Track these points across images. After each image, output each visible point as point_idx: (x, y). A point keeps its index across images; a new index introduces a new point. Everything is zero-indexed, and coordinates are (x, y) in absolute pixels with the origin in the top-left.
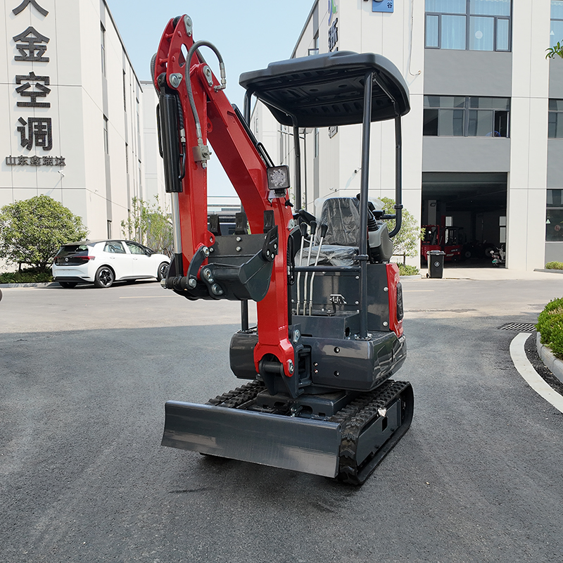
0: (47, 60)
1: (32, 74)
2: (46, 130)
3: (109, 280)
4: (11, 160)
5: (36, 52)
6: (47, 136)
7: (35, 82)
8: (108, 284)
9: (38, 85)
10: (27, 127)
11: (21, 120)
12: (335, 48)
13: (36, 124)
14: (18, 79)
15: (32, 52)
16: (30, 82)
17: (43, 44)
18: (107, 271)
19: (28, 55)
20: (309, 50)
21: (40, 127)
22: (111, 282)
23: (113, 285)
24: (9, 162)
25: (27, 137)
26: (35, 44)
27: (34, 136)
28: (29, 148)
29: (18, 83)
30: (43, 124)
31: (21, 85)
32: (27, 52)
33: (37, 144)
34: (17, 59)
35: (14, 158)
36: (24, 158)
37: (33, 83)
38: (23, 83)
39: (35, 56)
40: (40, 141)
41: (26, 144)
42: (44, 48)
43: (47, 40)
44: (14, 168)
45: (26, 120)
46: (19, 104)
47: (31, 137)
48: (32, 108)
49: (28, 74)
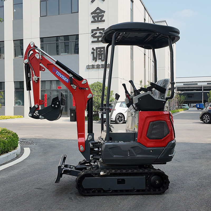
0: (104, 21)
1: (98, 28)
2: (103, 52)
4: (88, 66)
5: (100, 18)
6: (103, 55)
7: (99, 32)
8: (121, 122)
9: (100, 33)
10: (95, 51)
11: (93, 49)
13: (99, 50)
14: (92, 31)
15: (98, 18)
16: (97, 32)
17: (103, 14)
18: (121, 116)
19: (97, 20)
22: (123, 121)
23: (123, 123)
24: (88, 68)
25: (95, 56)
26: (99, 14)
27: (98, 55)
28: (96, 61)
29: (92, 32)
30: (102, 50)
31: (93, 33)
32: (96, 18)
33: (99, 59)
34: (92, 22)
35: (90, 66)
36: (94, 65)
37: (98, 32)
38: (94, 32)
39: (99, 20)
40: (100, 57)
41: (95, 59)
42: (103, 16)
43: (104, 12)
44: (90, 70)
45: (95, 48)
46: (93, 42)
48: (98, 43)
49: (96, 28)
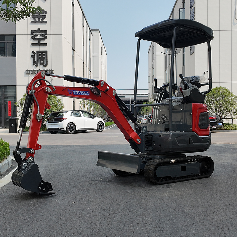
0: (46, 22)
1: (39, 29)
2: (45, 57)
3: (73, 130)
4: (28, 71)
5: (41, 19)
6: (45, 60)
7: (40, 33)
8: (72, 132)
9: (41, 35)
10: (36, 55)
11: (33, 52)
12: (193, 8)
13: (40, 54)
14: (32, 32)
15: (39, 19)
16: (38, 34)
17: (44, 14)
18: (72, 125)
19: (37, 20)
20: (180, 9)
21: (42, 55)
22: (74, 131)
24: (27, 73)
25: (36, 60)
26: (40, 15)
27: (39, 59)
28: (37, 66)
29: (32, 34)
30: (44, 54)
31: (34, 35)
32: (37, 19)
33: (41, 64)
34: (32, 22)
35: (30, 71)
36: (34, 70)
37: (39, 34)
38: (35, 34)
39: (41, 20)
40: (42, 62)
41: (35, 63)
42: (45, 17)
43: (46, 12)
44: (29, 75)
45: (35, 52)
46: (33, 44)
47: (37, 60)
48: (39, 46)
49: (37, 29)
